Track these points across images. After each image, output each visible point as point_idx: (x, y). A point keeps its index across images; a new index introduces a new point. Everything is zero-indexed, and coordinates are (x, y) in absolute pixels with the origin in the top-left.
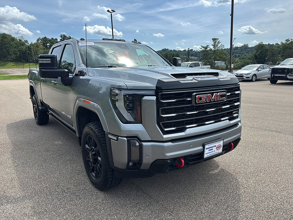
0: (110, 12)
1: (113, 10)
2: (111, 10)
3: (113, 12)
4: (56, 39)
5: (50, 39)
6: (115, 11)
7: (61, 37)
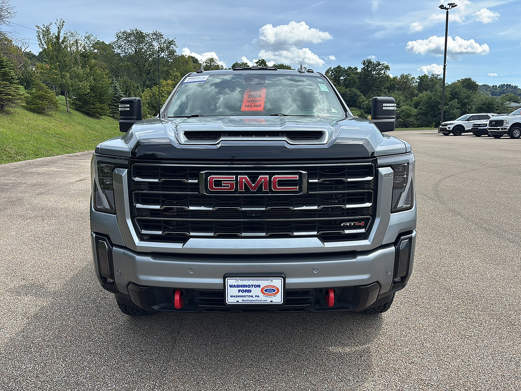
0: (445, 8)
1: (452, 4)
2: (448, 4)
3: (452, 7)
4: (356, 69)
5: (346, 68)
6: (456, 5)
7: (364, 64)
